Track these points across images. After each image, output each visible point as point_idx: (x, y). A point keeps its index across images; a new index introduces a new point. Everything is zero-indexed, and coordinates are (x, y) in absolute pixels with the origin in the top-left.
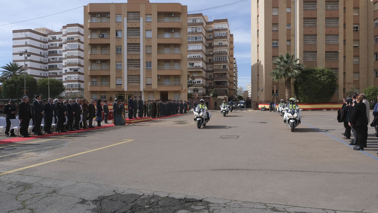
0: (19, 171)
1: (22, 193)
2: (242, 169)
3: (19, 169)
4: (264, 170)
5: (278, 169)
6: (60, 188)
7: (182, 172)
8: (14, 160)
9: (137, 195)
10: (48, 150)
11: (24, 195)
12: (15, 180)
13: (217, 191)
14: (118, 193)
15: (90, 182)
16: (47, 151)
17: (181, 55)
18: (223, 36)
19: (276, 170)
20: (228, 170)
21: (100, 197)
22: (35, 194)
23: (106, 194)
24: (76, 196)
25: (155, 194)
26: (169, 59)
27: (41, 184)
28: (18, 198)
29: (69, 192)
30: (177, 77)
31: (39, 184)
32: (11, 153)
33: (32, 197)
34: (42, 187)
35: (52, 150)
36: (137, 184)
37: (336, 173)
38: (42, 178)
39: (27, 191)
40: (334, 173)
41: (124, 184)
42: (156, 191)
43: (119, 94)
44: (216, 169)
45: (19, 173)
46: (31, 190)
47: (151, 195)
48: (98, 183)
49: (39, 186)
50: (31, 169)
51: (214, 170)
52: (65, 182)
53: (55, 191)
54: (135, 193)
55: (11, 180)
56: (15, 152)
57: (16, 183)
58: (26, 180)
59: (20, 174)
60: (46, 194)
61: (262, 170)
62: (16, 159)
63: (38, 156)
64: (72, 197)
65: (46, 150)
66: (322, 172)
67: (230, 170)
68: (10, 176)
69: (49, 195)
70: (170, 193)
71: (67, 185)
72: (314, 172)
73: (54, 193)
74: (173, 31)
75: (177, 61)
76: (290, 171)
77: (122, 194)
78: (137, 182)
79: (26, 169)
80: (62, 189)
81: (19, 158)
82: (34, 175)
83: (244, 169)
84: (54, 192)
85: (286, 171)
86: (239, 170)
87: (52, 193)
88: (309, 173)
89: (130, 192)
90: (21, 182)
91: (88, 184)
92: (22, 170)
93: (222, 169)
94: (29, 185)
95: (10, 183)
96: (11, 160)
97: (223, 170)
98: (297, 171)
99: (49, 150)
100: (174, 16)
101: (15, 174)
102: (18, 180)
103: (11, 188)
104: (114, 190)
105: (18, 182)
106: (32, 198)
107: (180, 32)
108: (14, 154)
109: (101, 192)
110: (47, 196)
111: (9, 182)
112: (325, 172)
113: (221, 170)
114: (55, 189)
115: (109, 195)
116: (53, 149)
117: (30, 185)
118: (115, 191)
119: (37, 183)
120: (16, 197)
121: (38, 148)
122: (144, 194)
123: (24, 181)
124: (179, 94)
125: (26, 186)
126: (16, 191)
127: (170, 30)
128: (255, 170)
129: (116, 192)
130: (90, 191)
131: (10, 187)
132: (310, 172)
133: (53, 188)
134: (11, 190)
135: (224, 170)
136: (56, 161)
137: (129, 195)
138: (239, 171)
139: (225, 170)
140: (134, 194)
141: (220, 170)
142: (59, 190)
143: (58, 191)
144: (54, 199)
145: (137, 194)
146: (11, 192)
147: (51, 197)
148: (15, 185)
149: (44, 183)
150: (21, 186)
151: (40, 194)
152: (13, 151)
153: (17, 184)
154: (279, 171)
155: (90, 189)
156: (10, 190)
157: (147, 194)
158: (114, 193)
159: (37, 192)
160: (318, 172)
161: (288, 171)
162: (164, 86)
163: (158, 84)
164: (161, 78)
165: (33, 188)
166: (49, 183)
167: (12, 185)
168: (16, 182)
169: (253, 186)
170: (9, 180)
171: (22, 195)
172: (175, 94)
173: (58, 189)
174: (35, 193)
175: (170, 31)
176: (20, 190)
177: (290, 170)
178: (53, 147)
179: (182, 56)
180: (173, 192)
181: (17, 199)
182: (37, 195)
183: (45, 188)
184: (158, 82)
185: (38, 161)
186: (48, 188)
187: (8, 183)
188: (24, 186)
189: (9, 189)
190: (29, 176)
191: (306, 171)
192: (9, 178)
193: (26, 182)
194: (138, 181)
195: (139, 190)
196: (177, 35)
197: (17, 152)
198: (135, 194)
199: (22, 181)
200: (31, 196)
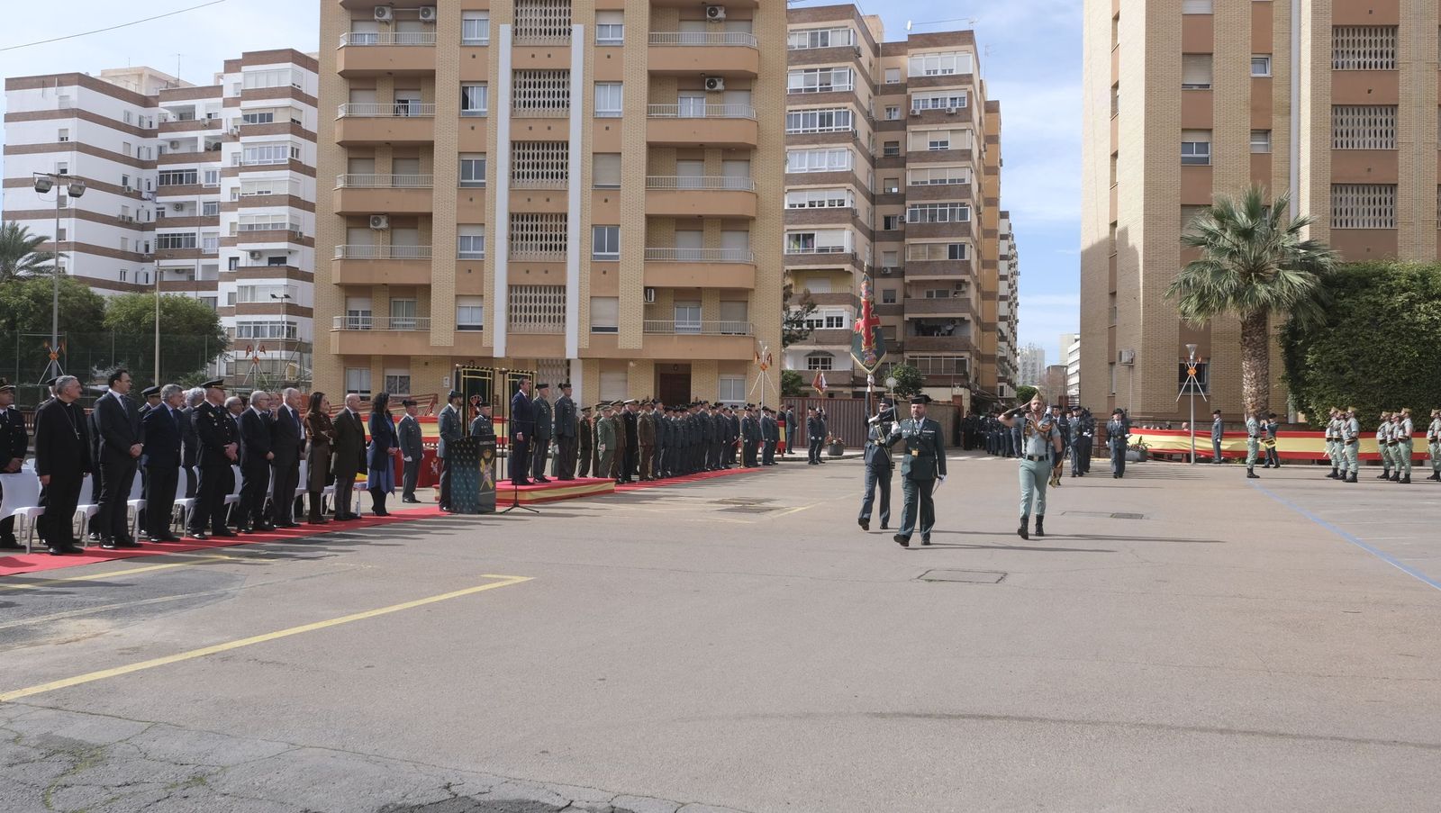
0: (49, 694)
1: (68, 779)
2: (1005, 718)
3: (48, 685)
4: (1104, 723)
5: (1167, 721)
6: (219, 768)
7: (740, 718)
8: (21, 649)
9: (543, 805)
10: (160, 611)
11: (74, 788)
12: (36, 726)
13: (885, 800)
14: (464, 794)
15: (343, 746)
16: (160, 615)
17: (755, 196)
18: (949, 109)
19: (1159, 726)
20: (941, 717)
21: (387, 806)
22: (119, 786)
23: (410, 796)
24: (290, 801)
25: (619, 804)
26: (700, 216)
27: (144, 750)
28: (51, 799)
29: (257, 784)
30: (736, 297)
31: (133, 749)
32: (6, 620)
33: (109, 797)
34: (147, 762)
35: (177, 611)
36: (543, 764)
37: (1430, 747)
38: (146, 726)
39: (86, 773)
40: (1422, 746)
41: (487, 758)
42: (622, 791)
43: (470, 373)
44: (888, 710)
45: (49, 702)
46: (100, 769)
47: (599, 806)
48: (376, 753)
49: (133, 754)
50: (95, 687)
51: (882, 715)
52: (239, 744)
53: (201, 779)
54: (533, 798)
55: (17, 727)
56: (23, 616)
57: (39, 742)
58: (79, 730)
59: (50, 705)
60: (165, 788)
61: (1096, 723)
62: (32, 645)
63: (119, 636)
64: (270, 803)
65: (152, 611)
66: (1367, 742)
67: (950, 716)
68: (12, 714)
69: (178, 792)
70: (683, 805)
71: (250, 753)
72: (1332, 739)
73: (197, 785)
74: (720, 86)
75: (738, 224)
76: (1221, 731)
77: (478, 798)
78: (543, 752)
79: (75, 686)
80: (231, 773)
81: (40, 640)
82: (109, 711)
83: (1012, 718)
84: (199, 780)
85: (1203, 730)
86: (989, 717)
87: (188, 785)
88: (1309, 742)
89: (515, 793)
90: (60, 738)
91: (334, 753)
92: (61, 689)
93: (917, 712)
94: (91, 749)
95: (14, 741)
96: (10, 648)
97: (920, 716)
98: (1253, 733)
99: (167, 610)
100: (726, 20)
101: (33, 703)
102: (48, 730)
103: (18, 760)
104: (444, 783)
105: (46, 739)
106: (108, 802)
107: (750, 90)
108: (21, 622)
109: (392, 789)
110: (168, 797)
111: (12, 736)
112: (1383, 742)
113: (910, 719)
114: (198, 769)
115: (424, 801)
116: (181, 606)
117: (94, 752)
118: (448, 787)
119: (123, 745)
120: (42, 795)
121: (120, 601)
122: (572, 802)
123: (72, 735)
124: (740, 377)
125: (81, 755)
126: (43, 773)
127: (707, 80)
128: (1063, 721)
129: (453, 789)
130: (345, 783)
131: (17, 757)
132: (1310, 737)
133: (191, 767)
134: (23, 766)
135: (926, 716)
136: (197, 658)
137: (510, 803)
138: (990, 723)
139: (929, 716)
140: (528, 802)
141: (907, 715)
142: (217, 774)
143: (215, 777)
144: (199, 808)
145: (542, 801)
146: (20, 777)
147: (187, 803)
148: (36, 747)
149: (155, 745)
150: (58, 752)
151: (140, 788)
152: (14, 611)
153: (41, 744)
154: (1170, 728)
155: (345, 776)
156: (15, 768)
157: (584, 805)
158: (446, 795)
159: (129, 781)
160: (1350, 740)
161: (1211, 730)
162: (675, 338)
163: (648, 329)
164: (659, 300)
165: (110, 761)
166: (175, 746)
167: (23, 748)
168: (38, 739)
169: (1047, 787)
170: (11, 727)
171: (66, 790)
172: (725, 377)
173: (212, 770)
174: (119, 783)
175: (707, 88)
176: (57, 769)
177: (1224, 726)
178: (181, 600)
179: (757, 202)
180: (696, 799)
181: (47, 805)
182: (127, 790)
183: (160, 764)
184: (645, 318)
185: (122, 654)
186: (173, 766)
187: (7, 741)
188: (72, 753)
189: (11, 765)
190: (90, 714)
191: (1295, 733)
192: (10, 721)
193: (79, 738)
194: (550, 750)
195: (549, 787)
196: (736, 106)
197: (32, 615)
198: (534, 802)
199: (64, 733)
200: (104, 796)
